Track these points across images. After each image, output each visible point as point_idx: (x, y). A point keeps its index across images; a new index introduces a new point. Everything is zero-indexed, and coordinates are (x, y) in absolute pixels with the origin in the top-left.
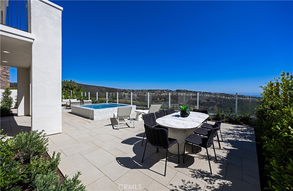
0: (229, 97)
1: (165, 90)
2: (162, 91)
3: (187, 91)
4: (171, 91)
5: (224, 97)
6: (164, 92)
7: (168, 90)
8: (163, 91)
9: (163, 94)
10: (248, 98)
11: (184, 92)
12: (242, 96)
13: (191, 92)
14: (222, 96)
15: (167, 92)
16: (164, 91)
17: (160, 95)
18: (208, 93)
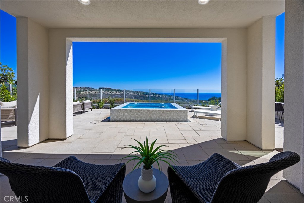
0: (146, 94)
2: (81, 89)
3: (111, 90)
6: (84, 90)
7: (89, 88)
8: (83, 88)
9: (83, 93)
11: (109, 90)
12: (156, 94)
13: (115, 90)
14: (142, 94)
15: (88, 90)
16: (85, 88)
17: (80, 93)
18: (131, 92)
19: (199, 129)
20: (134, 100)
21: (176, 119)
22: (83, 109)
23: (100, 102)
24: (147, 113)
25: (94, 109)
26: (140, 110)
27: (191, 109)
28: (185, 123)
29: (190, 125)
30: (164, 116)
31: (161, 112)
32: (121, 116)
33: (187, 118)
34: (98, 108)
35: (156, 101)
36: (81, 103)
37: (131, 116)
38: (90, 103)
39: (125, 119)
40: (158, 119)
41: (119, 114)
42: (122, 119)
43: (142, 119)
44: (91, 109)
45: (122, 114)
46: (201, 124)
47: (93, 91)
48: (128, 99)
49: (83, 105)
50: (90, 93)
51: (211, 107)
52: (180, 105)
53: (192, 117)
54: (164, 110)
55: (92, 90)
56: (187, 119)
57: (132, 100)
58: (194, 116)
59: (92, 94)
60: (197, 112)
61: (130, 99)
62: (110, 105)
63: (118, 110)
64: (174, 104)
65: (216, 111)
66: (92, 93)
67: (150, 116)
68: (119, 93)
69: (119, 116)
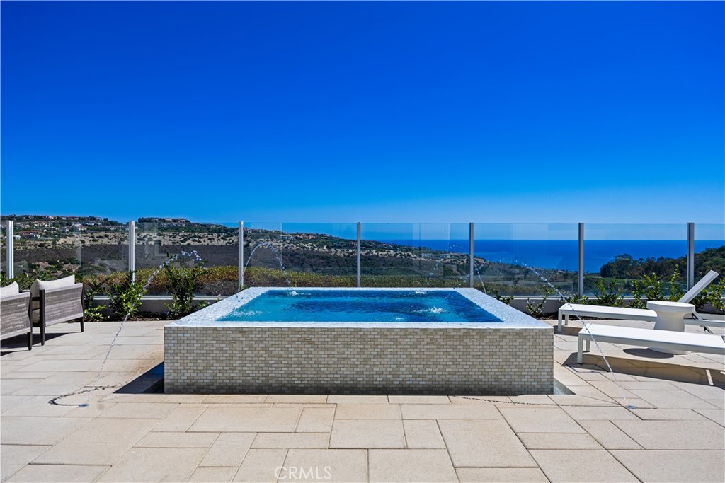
0: (339, 247)
1: (81, 220)
2: (62, 225)
3: (190, 227)
4: (113, 224)
5: (325, 248)
6: (73, 229)
7: (93, 219)
8: (69, 222)
9: (69, 240)
10: (392, 252)
11: (177, 229)
12: (378, 245)
13: (205, 228)
14: (320, 246)
15: (89, 228)
16: (76, 221)
17: (54, 243)
18: (273, 236)
19: (628, 443)
20: (286, 273)
21: (497, 379)
22: (35, 325)
23: (125, 287)
24: (348, 345)
25: (97, 319)
26: (312, 331)
27: (554, 315)
28: (542, 398)
29: (577, 413)
30: (436, 363)
31: (419, 341)
32: (218, 360)
33: (551, 373)
34: (115, 314)
35: (386, 278)
36: (27, 294)
37: (267, 364)
38: (74, 290)
39: (236, 377)
40: (404, 377)
41: (208, 353)
42: (222, 378)
43: (325, 380)
44: (79, 320)
45: (221, 349)
46: (629, 408)
47: (111, 235)
48: (257, 271)
49: (37, 304)
50: (100, 241)
51: (654, 307)
52: (498, 298)
53: (571, 362)
54: (436, 331)
55: (108, 230)
56: (551, 379)
57: (275, 273)
58: (579, 359)
59: (105, 246)
60: (589, 338)
61: (264, 270)
62: (170, 298)
63: (205, 329)
64: (471, 294)
65: (682, 330)
66: (105, 241)
67: (366, 361)
68: (222, 242)
69: (209, 366)
